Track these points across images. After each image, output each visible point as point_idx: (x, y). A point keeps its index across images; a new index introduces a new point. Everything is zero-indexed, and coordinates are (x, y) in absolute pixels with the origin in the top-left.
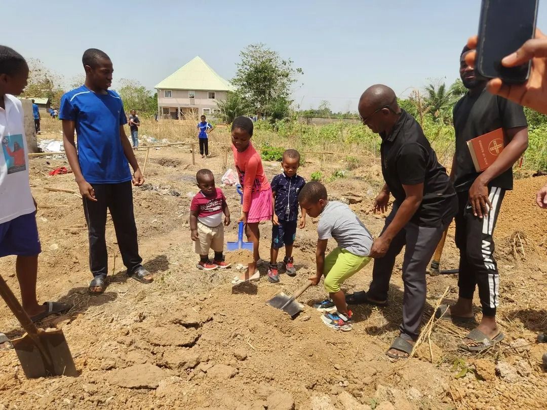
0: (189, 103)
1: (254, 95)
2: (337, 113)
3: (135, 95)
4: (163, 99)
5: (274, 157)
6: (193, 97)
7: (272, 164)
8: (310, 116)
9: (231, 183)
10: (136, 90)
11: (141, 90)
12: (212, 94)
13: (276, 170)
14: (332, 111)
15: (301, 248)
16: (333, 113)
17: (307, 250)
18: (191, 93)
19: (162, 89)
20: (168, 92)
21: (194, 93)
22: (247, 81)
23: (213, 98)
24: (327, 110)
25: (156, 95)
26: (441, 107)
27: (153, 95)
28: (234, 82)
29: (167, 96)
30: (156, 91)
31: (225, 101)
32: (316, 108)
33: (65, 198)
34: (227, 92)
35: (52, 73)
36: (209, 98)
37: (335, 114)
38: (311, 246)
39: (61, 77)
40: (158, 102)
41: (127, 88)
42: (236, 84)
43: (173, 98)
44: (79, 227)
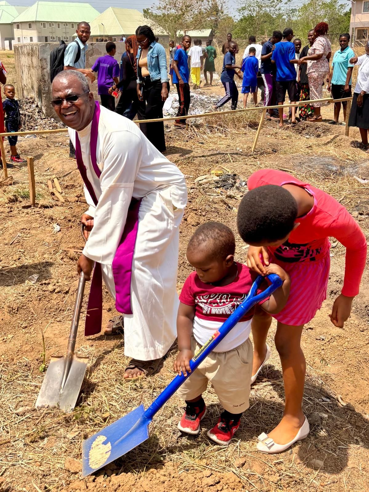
4: (360, 15)
29: (366, 10)
40: (351, 21)
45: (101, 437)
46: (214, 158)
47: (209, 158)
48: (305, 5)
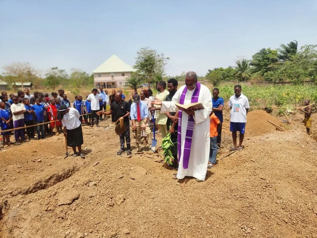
0: (111, 79)
4: (97, 78)
6: (113, 76)
10: (81, 74)
11: (83, 74)
12: (123, 74)
18: (112, 74)
19: (96, 73)
20: (100, 75)
21: (113, 74)
22: (141, 66)
23: (124, 76)
25: (92, 76)
27: (90, 76)
28: (135, 67)
29: (99, 77)
30: (92, 74)
36: (122, 76)
40: (94, 80)
41: (76, 73)
43: (102, 77)
48: (72, 74)
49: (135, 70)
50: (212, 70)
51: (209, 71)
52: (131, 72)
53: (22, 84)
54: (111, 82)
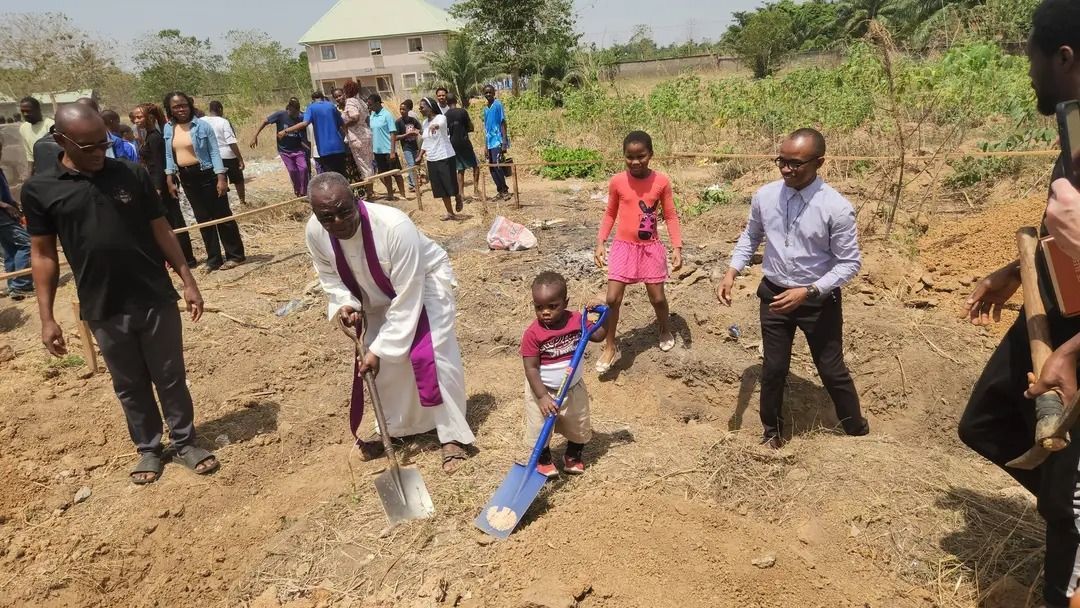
0: (373, 66)
1: (500, 34)
2: (667, 47)
3: (263, 61)
4: (320, 64)
5: (570, 170)
6: (379, 53)
7: (571, 187)
8: (616, 60)
9: (507, 244)
10: (265, 51)
11: (272, 50)
12: (416, 42)
13: (582, 198)
14: (658, 43)
15: (683, 379)
16: (659, 47)
17: (696, 382)
18: (373, 45)
19: (315, 44)
20: (328, 48)
21: (379, 44)
22: (482, 7)
23: (419, 49)
24: (646, 42)
25: (304, 57)
26: (880, 11)
27: (296, 57)
28: (458, 11)
29: (326, 57)
30: (303, 49)
31: (442, 53)
32: (624, 42)
33: (204, 325)
34: (446, 33)
35: (93, 38)
36: (412, 50)
37: (663, 48)
38: (705, 373)
39: (113, 44)
40: (311, 72)
41: (245, 49)
42: (461, 16)
43: (339, 59)
44: (255, 391)
45: (492, 508)
46: (293, 261)
47: (287, 262)
48: (235, 51)
49: (457, 25)
50: (751, 14)
51: (739, 16)
52: (447, 34)
53: (52, 96)
54: (371, 77)
